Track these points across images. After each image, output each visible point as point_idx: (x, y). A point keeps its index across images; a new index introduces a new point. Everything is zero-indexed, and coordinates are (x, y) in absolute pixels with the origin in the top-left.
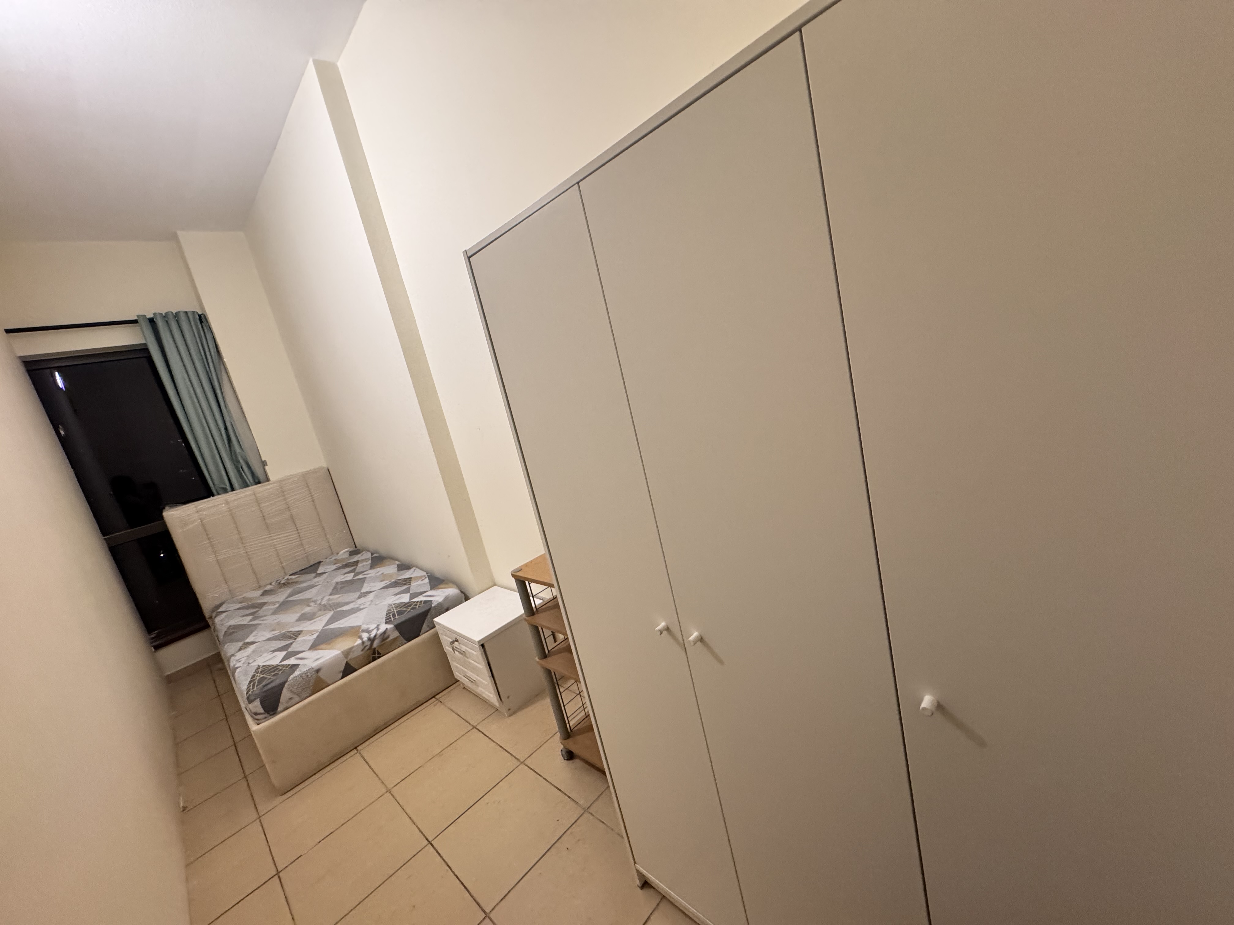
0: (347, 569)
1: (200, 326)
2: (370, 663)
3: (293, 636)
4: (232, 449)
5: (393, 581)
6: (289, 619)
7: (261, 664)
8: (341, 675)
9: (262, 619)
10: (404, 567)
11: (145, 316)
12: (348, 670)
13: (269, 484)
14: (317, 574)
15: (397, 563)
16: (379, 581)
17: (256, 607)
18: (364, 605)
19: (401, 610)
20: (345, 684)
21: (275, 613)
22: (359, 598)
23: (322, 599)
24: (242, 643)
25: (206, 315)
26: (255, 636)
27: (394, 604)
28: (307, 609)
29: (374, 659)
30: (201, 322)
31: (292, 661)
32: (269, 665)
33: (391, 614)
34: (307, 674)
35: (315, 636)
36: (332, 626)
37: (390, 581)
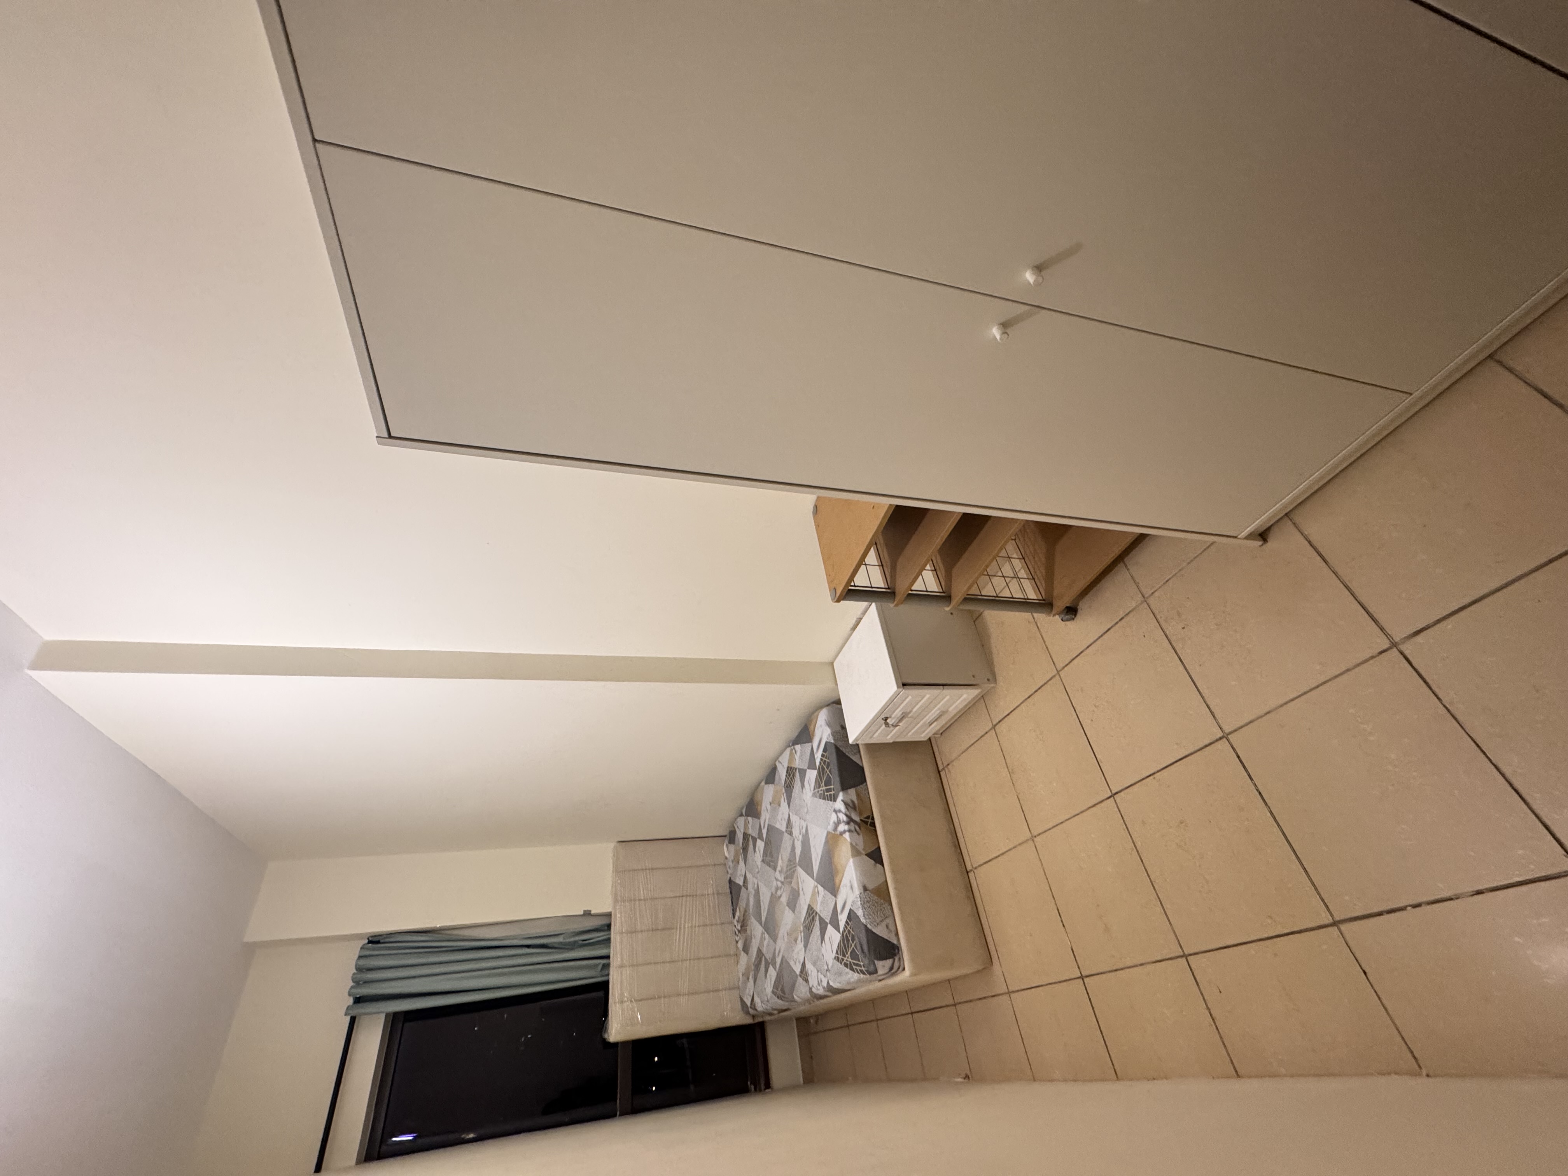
0: (749, 849)
1: (383, 945)
2: (876, 831)
3: (811, 917)
4: (556, 946)
5: (784, 791)
6: (788, 920)
7: (834, 954)
8: (879, 866)
9: (777, 954)
10: (770, 777)
11: (348, 1006)
12: (876, 856)
13: (616, 916)
14: (744, 886)
15: (763, 783)
16: (778, 808)
17: (760, 961)
18: (802, 827)
19: (825, 781)
20: (891, 863)
21: (774, 938)
22: (791, 834)
23: (777, 880)
24: (799, 978)
25: (372, 935)
26: (795, 963)
27: (815, 789)
28: (784, 900)
29: (873, 825)
30: (378, 942)
31: (843, 918)
32: (838, 946)
33: (826, 794)
34: (866, 902)
35: (820, 888)
36: (816, 868)
37: (783, 794)
